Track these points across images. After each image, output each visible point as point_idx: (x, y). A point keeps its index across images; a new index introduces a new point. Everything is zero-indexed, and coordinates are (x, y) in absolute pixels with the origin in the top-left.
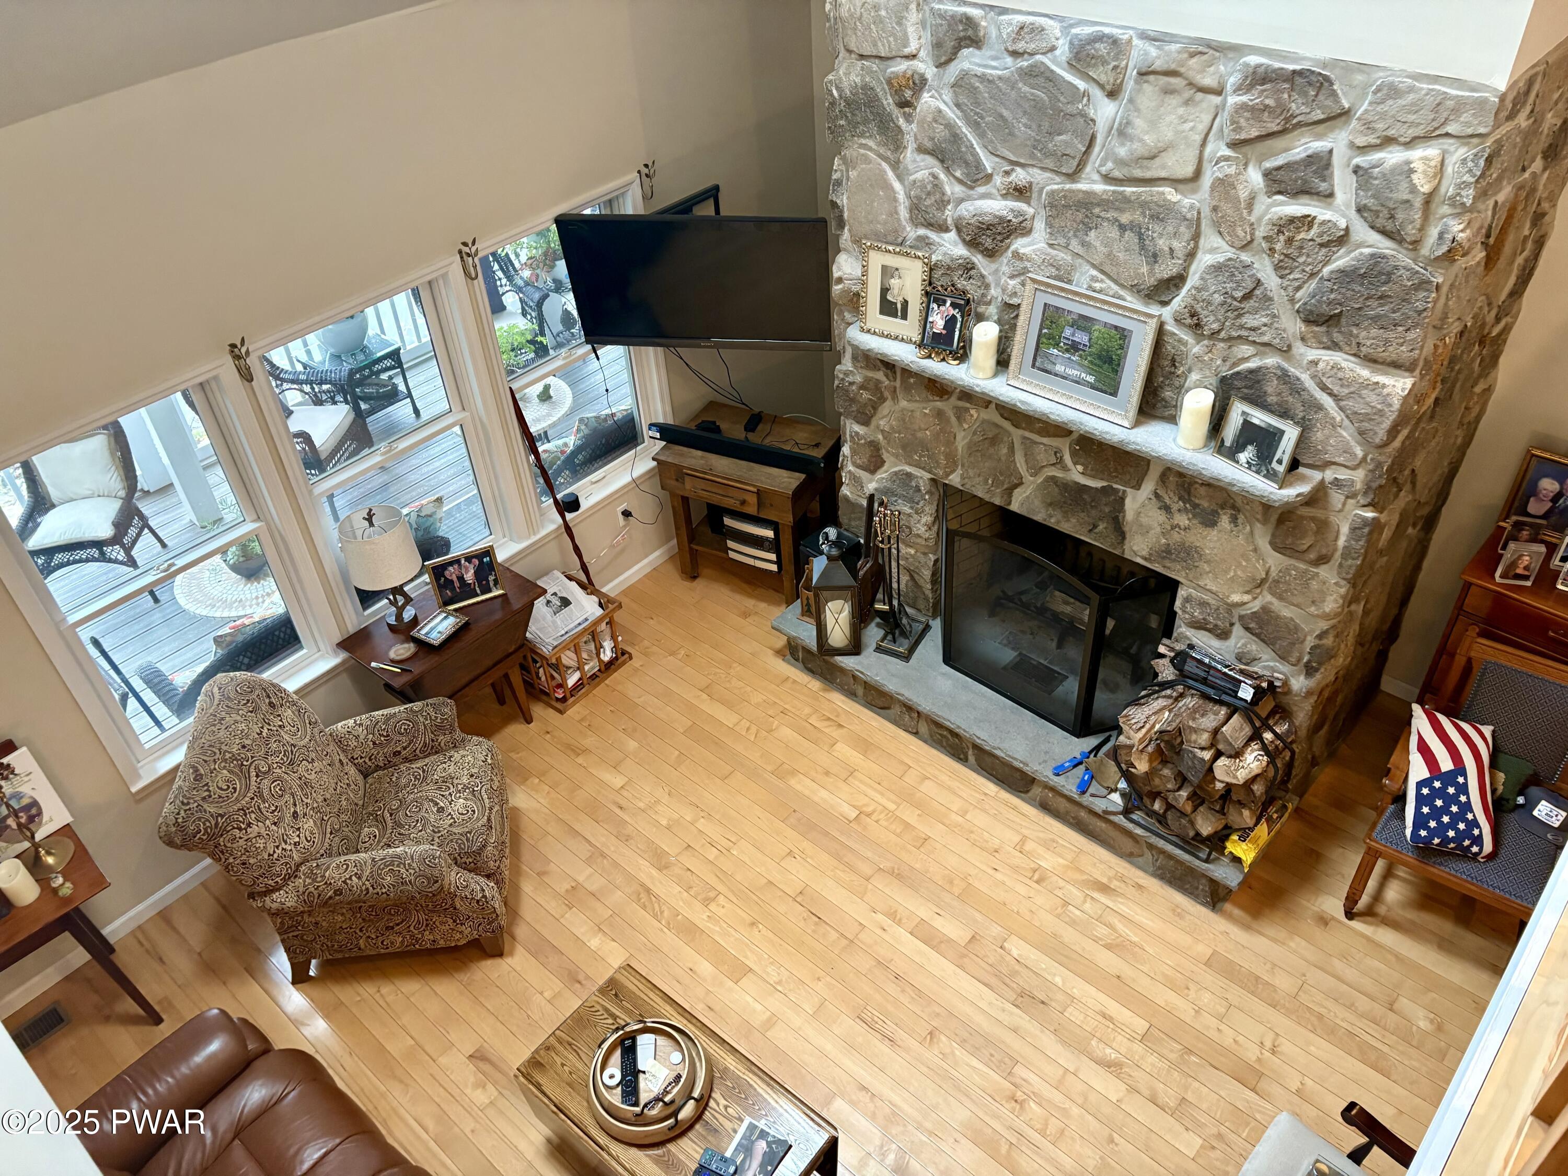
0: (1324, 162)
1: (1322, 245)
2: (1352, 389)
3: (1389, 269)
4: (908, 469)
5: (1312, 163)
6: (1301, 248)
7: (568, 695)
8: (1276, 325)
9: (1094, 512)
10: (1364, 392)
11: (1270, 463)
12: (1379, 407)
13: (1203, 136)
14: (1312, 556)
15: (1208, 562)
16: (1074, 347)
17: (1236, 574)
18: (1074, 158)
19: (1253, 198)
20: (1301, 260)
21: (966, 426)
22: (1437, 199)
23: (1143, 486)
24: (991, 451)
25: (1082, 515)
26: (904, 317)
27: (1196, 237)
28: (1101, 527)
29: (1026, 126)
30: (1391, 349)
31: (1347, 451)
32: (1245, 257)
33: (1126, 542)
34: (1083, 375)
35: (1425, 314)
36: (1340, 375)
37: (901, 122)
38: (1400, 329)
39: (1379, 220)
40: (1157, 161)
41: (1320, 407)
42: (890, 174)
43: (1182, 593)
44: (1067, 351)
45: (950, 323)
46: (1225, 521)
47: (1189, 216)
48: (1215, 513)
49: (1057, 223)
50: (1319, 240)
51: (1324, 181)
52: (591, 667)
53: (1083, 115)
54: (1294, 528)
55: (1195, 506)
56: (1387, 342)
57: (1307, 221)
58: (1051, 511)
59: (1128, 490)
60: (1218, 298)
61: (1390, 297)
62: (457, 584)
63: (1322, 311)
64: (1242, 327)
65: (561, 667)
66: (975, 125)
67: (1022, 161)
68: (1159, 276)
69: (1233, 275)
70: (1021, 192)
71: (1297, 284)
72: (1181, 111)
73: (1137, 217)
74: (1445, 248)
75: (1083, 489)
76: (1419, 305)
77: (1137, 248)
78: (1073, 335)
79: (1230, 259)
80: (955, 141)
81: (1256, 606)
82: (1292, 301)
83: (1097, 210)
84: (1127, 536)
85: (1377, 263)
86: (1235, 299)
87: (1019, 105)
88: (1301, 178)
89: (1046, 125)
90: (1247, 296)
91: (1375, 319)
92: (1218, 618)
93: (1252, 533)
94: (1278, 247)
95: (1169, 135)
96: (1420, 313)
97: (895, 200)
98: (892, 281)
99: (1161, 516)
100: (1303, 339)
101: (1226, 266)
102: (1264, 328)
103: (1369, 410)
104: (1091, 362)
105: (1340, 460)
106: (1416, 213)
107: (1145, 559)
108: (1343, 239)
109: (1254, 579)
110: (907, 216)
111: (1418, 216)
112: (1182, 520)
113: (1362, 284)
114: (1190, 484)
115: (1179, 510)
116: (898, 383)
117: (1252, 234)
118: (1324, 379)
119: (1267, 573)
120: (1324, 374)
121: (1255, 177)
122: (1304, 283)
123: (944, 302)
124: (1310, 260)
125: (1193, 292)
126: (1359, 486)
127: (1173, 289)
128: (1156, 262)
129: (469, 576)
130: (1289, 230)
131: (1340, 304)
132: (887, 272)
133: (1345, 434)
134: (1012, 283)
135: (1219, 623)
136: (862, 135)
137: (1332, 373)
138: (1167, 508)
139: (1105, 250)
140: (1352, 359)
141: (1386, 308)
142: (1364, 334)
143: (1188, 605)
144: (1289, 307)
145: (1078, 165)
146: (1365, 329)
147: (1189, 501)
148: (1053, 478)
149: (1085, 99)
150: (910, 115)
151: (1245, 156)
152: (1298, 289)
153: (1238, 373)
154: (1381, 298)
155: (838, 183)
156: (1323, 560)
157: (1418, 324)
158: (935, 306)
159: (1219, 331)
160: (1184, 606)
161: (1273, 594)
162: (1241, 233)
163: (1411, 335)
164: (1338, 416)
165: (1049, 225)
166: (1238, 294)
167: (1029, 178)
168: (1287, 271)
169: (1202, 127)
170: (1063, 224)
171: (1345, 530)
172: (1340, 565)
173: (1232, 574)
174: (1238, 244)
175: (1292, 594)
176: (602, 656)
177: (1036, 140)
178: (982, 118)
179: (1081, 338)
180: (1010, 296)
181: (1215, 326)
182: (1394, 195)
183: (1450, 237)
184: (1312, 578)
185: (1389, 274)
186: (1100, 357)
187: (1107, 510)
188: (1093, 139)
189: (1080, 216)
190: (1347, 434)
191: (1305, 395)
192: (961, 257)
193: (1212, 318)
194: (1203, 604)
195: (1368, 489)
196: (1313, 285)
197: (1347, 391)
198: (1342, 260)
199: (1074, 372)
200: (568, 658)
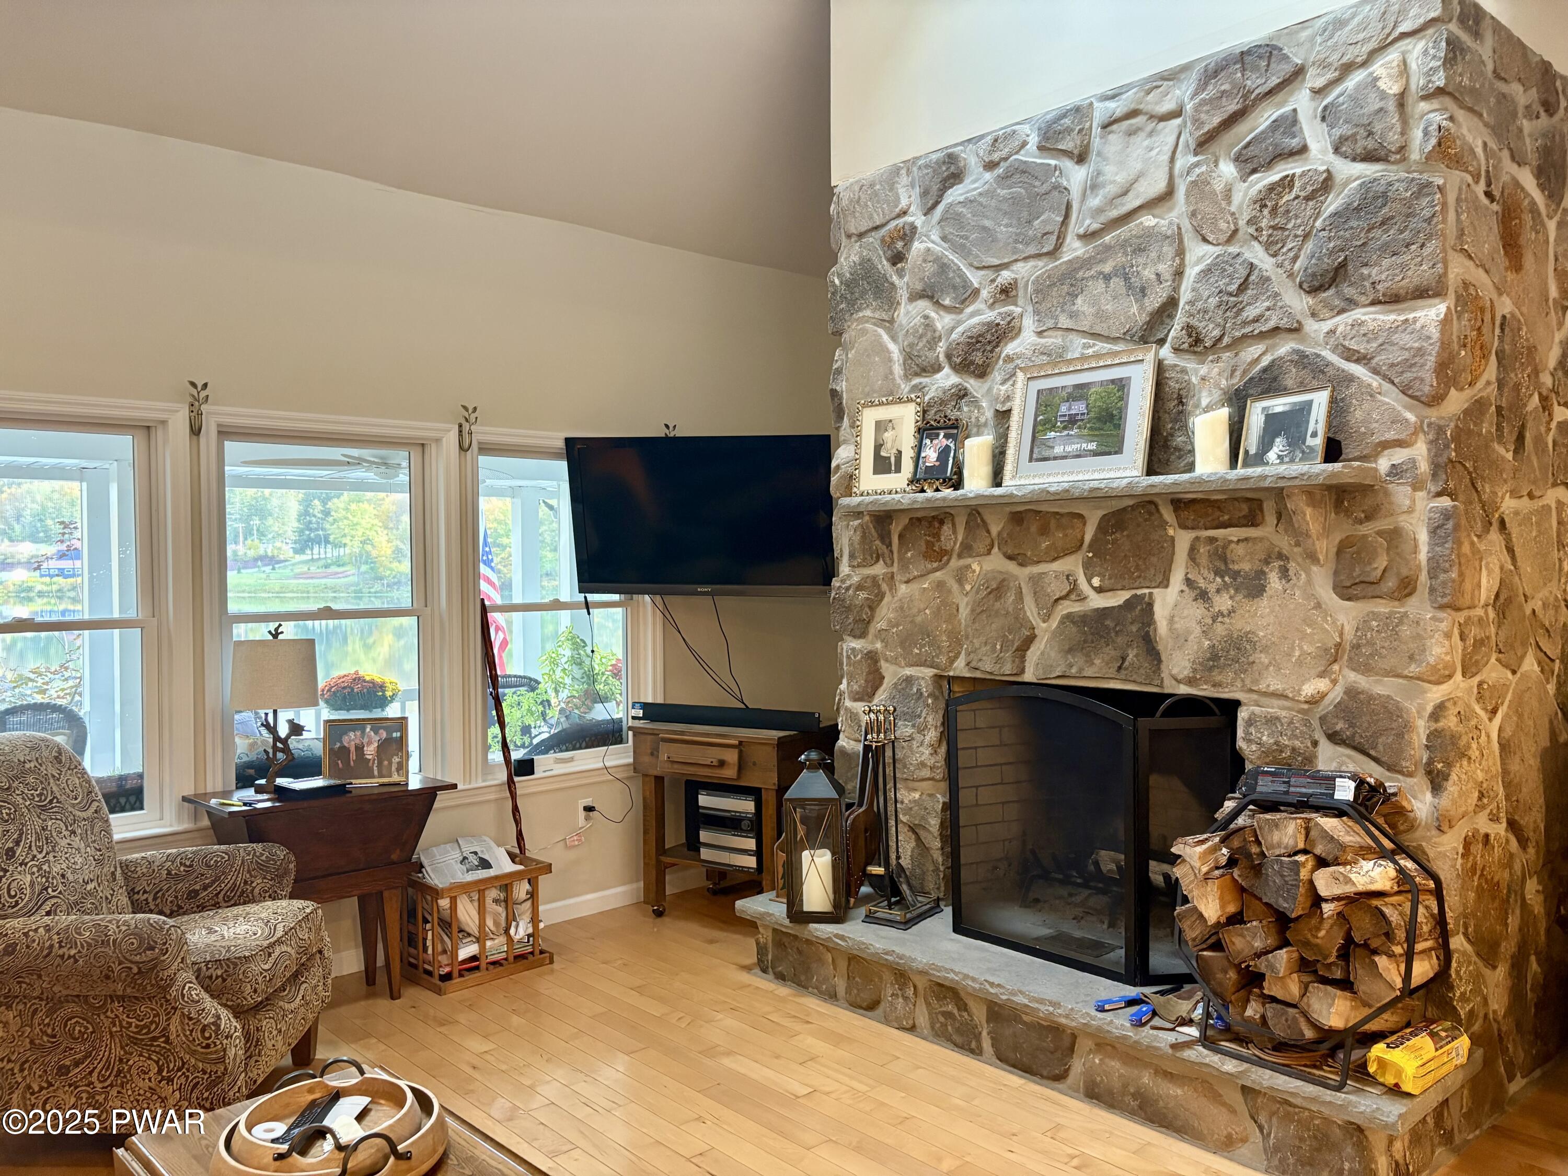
0: (1290, 119)
1: (1307, 199)
2: (1380, 341)
3: (1382, 189)
4: (908, 671)
5: (1279, 126)
6: (1288, 211)
7: (456, 973)
8: (1279, 304)
9: (1120, 640)
10: (1395, 338)
11: (1304, 443)
12: (1416, 345)
13: (1170, 154)
14: (1391, 583)
15: (1265, 649)
16: (1072, 421)
17: (1303, 653)
18: (1052, 233)
19: (1230, 190)
20: (1290, 226)
21: (968, 587)
22: (1410, 100)
23: (1172, 580)
24: (997, 605)
25: (1107, 650)
26: (898, 470)
27: (1181, 252)
28: (1131, 655)
29: (1006, 226)
30: (1410, 273)
31: (1397, 420)
32: (1233, 249)
33: (1163, 667)
34: (1084, 445)
35: (1435, 220)
36: (1363, 330)
37: (895, 279)
38: (1413, 247)
39: (1359, 144)
40: (1131, 194)
41: (1350, 379)
42: (885, 337)
43: (1243, 714)
44: (1065, 428)
45: (943, 454)
46: (1274, 581)
47: (1169, 233)
48: (1261, 574)
49: (1043, 307)
50: (1303, 194)
51: (1295, 137)
52: (496, 947)
53: (1057, 187)
54: (1358, 553)
55: (1235, 575)
56: (1404, 267)
57: (1287, 182)
58: (1070, 659)
59: (1155, 591)
60: (1213, 301)
61: (1392, 217)
62: (353, 756)
63: (1325, 266)
64: (1245, 323)
65: (455, 929)
66: (961, 250)
67: (1006, 260)
68: (1149, 309)
69: (1225, 270)
70: (1007, 293)
71: (1291, 254)
72: (1146, 143)
73: (1120, 259)
74: (1433, 141)
75: (1104, 613)
76: (1427, 213)
77: (1124, 291)
78: (1070, 409)
79: (1218, 256)
80: (943, 271)
81: (1337, 694)
82: (1291, 275)
83: (1080, 274)
84: (1163, 658)
85: (1367, 192)
86: (1231, 294)
87: (1000, 210)
88: (1271, 144)
89: (1025, 214)
90: (1243, 287)
91: (1384, 248)
92: (1294, 737)
93: (1309, 582)
94: (1264, 223)
95: (1138, 166)
96: (1429, 221)
97: (890, 360)
98: (886, 434)
99: (1196, 611)
100: (1313, 315)
101: (1216, 265)
102: (1268, 313)
103: (1406, 355)
104: (1091, 429)
105: (1391, 435)
106: (1393, 118)
107: (1190, 681)
108: (1327, 183)
109: (1326, 650)
110: (902, 373)
111: (1395, 119)
112: (1223, 602)
113: (1359, 218)
114: (1225, 547)
115: (1218, 591)
116: (895, 569)
117: (1236, 224)
118: (1346, 343)
119: (1341, 635)
120: (1345, 337)
121: (1228, 169)
122: (1300, 250)
123: (937, 435)
124: (1299, 221)
125: (1187, 307)
126: (1424, 467)
127: (1167, 321)
128: (1144, 296)
129: (370, 751)
130: (1271, 200)
131: (1342, 250)
132: (881, 426)
133: (1387, 400)
134: (1003, 388)
135: (1297, 743)
136: (860, 310)
137: (1354, 332)
138: (1203, 596)
139: (1092, 310)
140: (1372, 309)
141: (1392, 232)
142: (1374, 271)
143: (1252, 730)
144: (1290, 284)
145: (1058, 238)
146: (1375, 265)
147: (1228, 571)
148: (1069, 617)
149: (1057, 173)
150: (903, 269)
151: (1214, 154)
152: (1295, 259)
153: (1251, 379)
154: (1383, 223)
155: (839, 371)
156: (1406, 588)
157: (1431, 235)
158: (928, 441)
159: (1220, 339)
160: (1247, 733)
161: (1355, 667)
162: (1223, 225)
163: (1427, 251)
164: (1375, 382)
165: (1036, 312)
166: (1233, 288)
167: (1013, 276)
168: (1280, 245)
169: (1168, 149)
170: (1049, 305)
171: (1423, 537)
172: (1432, 590)
173: (1297, 653)
174: (1223, 238)
175: (1381, 656)
176: (512, 931)
177: (1017, 235)
178: (967, 238)
179: (1079, 408)
180: (1003, 403)
181: (1217, 333)
182: (1365, 110)
183: (1435, 126)
184: (1401, 622)
185: (1384, 194)
186: (1099, 419)
187: (1134, 628)
188: (1069, 207)
189: (1065, 288)
190: (1391, 398)
191: (1330, 371)
192: (953, 386)
193: (1211, 326)
194: (1272, 721)
195: (1436, 468)
196: (1309, 246)
197: (1375, 345)
198: (1333, 203)
199: (1072, 448)
200: (467, 913)
